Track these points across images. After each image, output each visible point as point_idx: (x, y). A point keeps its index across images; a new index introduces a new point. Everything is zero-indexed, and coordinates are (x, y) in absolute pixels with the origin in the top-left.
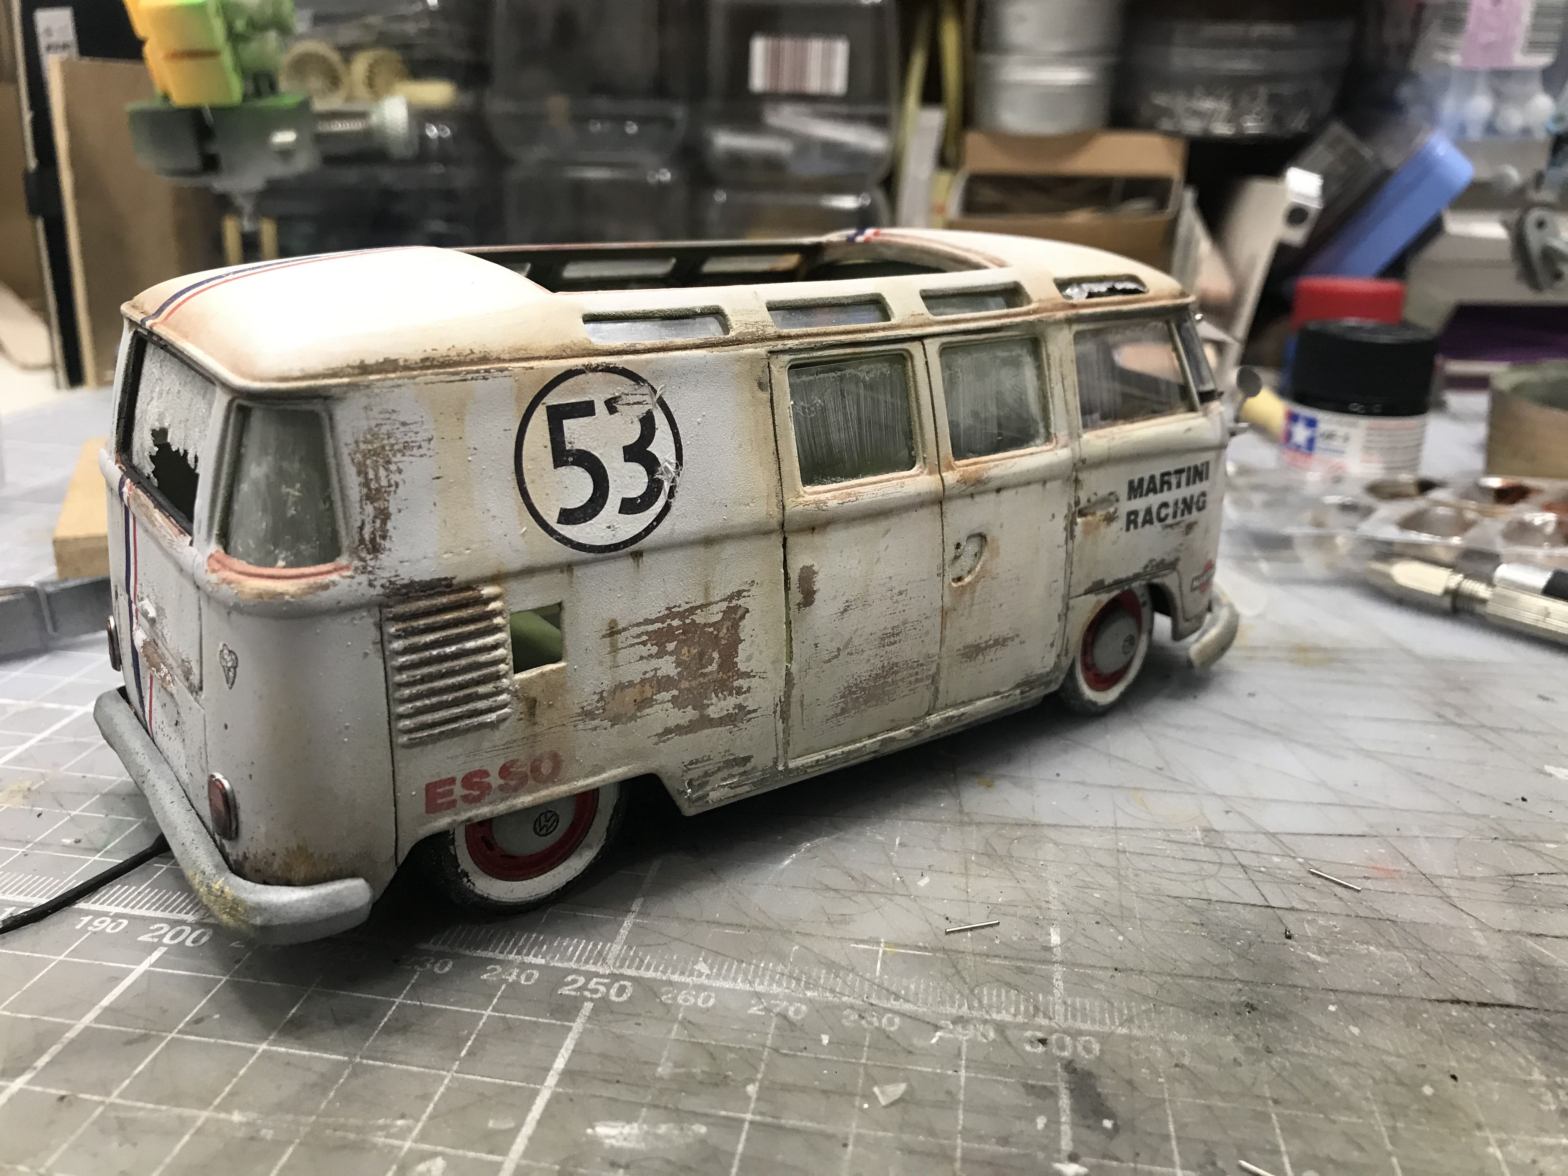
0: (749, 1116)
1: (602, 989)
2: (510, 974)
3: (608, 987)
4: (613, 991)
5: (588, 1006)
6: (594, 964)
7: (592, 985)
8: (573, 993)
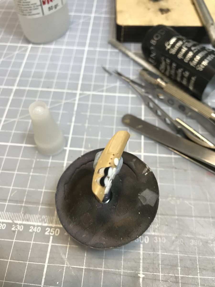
0: (84, 267)
1: (54, 232)
2: (35, 229)
3: (55, 231)
4: (56, 232)
5: (51, 237)
6: (51, 223)
7: (51, 231)
8: (48, 234)
